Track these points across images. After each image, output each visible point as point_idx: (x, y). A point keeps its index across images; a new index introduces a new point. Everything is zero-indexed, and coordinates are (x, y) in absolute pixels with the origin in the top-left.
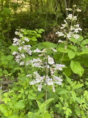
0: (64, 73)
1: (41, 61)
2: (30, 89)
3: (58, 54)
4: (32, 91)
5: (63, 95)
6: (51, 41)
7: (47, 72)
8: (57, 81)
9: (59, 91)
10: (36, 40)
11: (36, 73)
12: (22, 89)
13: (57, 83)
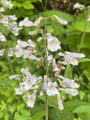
0: (85, 72)
1: (34, 46)
2: (19, 101)
3: (75, 35)
4: (23, 105)
5: (83, 114)
6: (63, 10)
7: (47, 69)
8: (69, 87)
9: (75, 107)
10: (32, 7)
11: (25, 71)
12: (2, 102)
13: (67, 91)
